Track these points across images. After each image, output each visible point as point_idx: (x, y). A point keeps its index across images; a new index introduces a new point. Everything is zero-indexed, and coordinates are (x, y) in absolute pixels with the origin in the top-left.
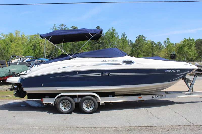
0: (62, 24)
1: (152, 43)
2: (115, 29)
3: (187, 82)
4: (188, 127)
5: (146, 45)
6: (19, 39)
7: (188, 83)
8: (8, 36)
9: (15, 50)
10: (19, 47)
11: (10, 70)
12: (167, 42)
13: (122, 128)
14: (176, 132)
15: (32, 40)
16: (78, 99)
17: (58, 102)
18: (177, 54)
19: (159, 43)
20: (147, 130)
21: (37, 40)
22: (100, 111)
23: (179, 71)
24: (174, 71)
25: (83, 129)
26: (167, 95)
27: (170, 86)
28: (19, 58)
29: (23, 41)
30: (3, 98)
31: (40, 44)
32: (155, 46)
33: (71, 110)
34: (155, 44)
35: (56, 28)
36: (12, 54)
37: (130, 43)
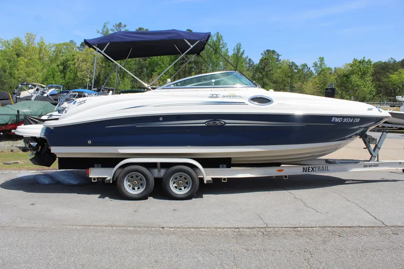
0: (118, 23)
1: (292, 66)
2: (222, 37)
3: (368, 143)
4: (376, 229)
5: (280, 68)
6: (33, 50)
7: (371, 145)
8: (12, 43)
9: (26, 73)
10: (33, 67)
11: (18, 111)
12: (319, 65)
13: (250, 230)
14: (355, 238)
15: (60, 53)
16: (159, 171)
17: (120, 175)
18: (337, 89)
19: (304, 65)
20: (300, 234)
21: (69, 54)
22: (204, 195)
23: (358, 120)
24: (349, 120)
25: (174, 230)
26: (331, 167)
27: (336, 149)
28: (36, 88)
29: (42, 55)
30: (7, 165)
31: (76, 60)
32: (296, 71)
33: (145, 193)
34: (296, 67)
35: (108, 31)
36: (20, 79)
37: (248, 65)
